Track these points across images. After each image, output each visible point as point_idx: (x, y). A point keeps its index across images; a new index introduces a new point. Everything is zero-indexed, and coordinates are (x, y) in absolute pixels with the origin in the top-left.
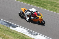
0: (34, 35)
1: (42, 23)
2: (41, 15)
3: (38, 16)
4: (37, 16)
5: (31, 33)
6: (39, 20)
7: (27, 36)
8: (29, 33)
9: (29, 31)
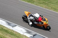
0: (13, 26)
1: (47, 28)
2: (46, 20)
3: (43, 21)
4: (41, 21)
5: (9, 24)
6: (44, 25)
7: (6, 27)
8: (7, 24)
9: (8, 23)
